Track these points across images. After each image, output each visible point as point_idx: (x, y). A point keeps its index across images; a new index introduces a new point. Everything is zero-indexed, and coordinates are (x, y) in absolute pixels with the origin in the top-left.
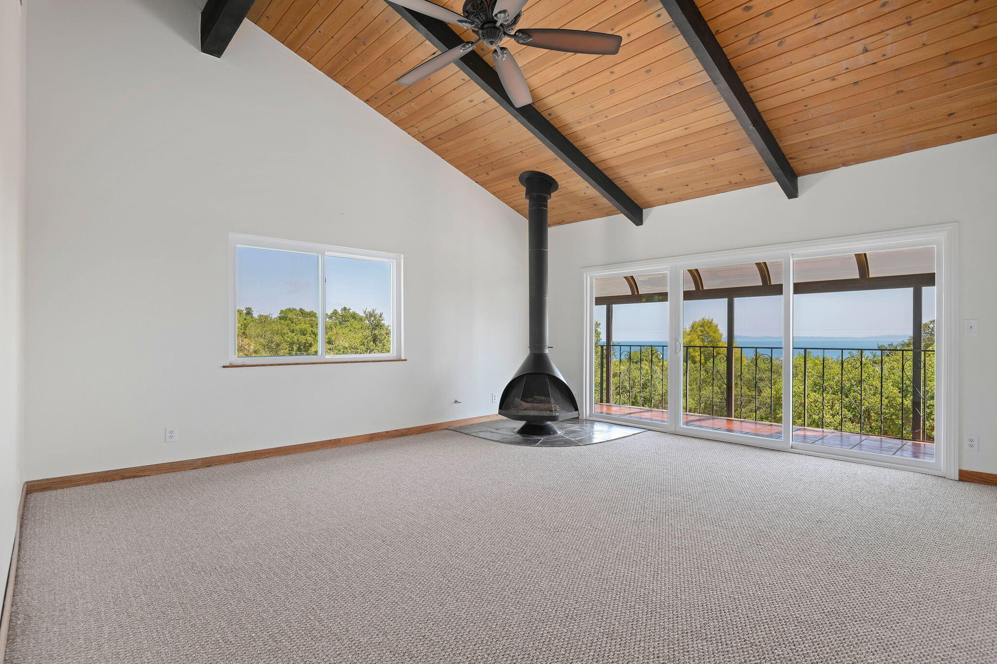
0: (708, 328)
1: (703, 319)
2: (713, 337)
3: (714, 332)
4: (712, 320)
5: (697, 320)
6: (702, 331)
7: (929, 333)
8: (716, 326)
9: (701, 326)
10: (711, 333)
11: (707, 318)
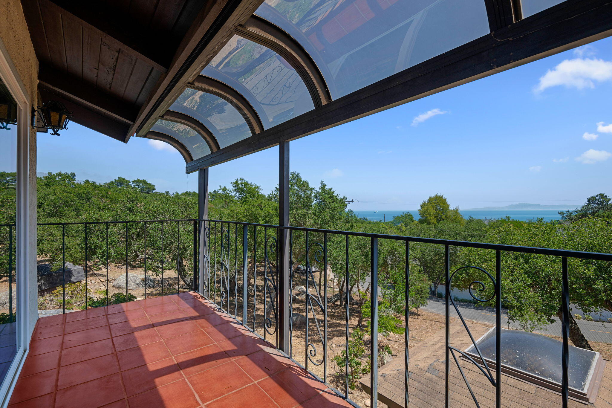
0: (440, 201)
1: (436, 195)
2: (443, 207)
3: (444, 204)
4: (442, 196)
5: (432, 196)
6: (435, 203)
7: (596, 203)
8: (445, 200)
9: (435, 200)
10: (441, 205)
11: (439, 194)
